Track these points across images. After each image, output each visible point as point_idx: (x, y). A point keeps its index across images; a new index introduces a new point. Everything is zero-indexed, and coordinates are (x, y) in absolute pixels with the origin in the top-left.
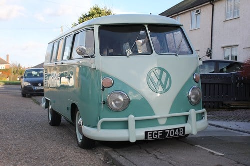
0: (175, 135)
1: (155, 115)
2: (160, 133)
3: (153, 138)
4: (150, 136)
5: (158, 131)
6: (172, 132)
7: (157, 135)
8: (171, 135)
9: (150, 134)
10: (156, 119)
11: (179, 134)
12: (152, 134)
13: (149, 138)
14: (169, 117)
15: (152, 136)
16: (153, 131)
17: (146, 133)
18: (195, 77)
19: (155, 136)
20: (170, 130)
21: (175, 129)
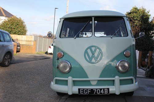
0: (101, 93)
1: (88, 78)
2: (89, 91)
3: (84, 93)
4: (82, 92)
5: (87, 89)
6: (98, 91)
7: (86, 92)
8: (98, 93)
9: (82, 90)
10: (89, 81)
11: (104, 93)
12: (83, 91)
13: (81, 93)
14: (99, 80)
15: (83, 92)
16: (84, 89)
17: (79, 89)
18: (125, 53)
19: (85, 92)
20: (97, 89)
21: (101, 89)
